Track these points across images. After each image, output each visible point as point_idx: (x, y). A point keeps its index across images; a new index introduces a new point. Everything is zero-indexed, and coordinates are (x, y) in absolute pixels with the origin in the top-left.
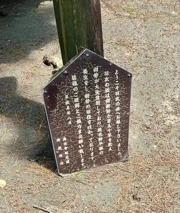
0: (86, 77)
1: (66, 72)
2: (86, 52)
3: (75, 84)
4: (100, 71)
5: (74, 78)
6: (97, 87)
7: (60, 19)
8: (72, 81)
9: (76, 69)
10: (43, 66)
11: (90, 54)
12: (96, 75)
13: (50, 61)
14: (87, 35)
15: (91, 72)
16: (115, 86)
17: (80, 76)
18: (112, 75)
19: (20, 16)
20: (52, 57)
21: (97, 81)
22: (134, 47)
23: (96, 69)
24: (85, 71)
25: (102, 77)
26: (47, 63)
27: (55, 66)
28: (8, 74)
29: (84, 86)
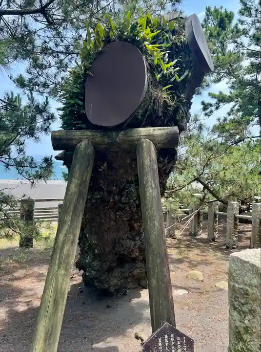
0: (166, 340)
1: (156, 336)
2: (167, 325)
3: (160, 344)
4: (175, 337)
5: (160, 340)
6: (173, 347)
7: (153, 306)
8: (159, 342)
9: (160, 335)
10: (135, 340)
11: (169, 326)
12: (172, 339)
13: (139, 336)
14: (167, 315)
15: (169, 337)
16: (184, 348)
17: (163, 339)
18: (181, 340)
19: (118, 308)
20: (140, 333)
21: (173, 343)
22: (193, 329)
23: (172, 336)
24: (166, 336)
25: (176, 341)
26: (137, 338)
27: (142, 340)
28: (112, 344)
29: (166, 346)
